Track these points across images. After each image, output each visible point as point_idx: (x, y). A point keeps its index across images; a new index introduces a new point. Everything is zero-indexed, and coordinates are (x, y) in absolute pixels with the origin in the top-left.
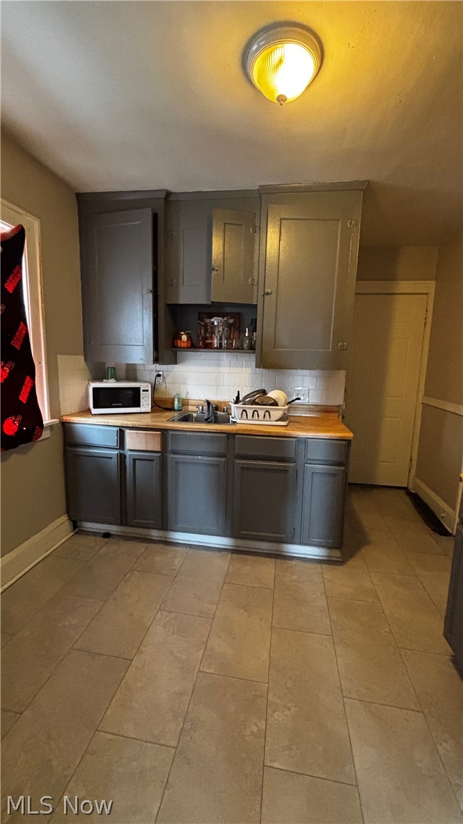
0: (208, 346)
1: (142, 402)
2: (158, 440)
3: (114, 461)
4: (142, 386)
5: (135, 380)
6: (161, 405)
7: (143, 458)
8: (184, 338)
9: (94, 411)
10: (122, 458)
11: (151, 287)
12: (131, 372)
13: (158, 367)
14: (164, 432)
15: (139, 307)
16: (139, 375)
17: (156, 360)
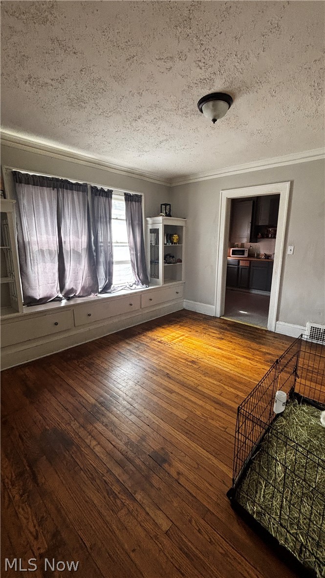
0: (267, 237)
1: (245, 254)
2: (249, 263)
3: (236, 270)
4: (246, 249)
5: (244, 248)
6: (251, 255)
7: (244, 268)
8: (260, 235)
9: (232, 256)
10: (238, 268)
11: (251, 221)
12: (242, 246)
13: (251, 244)
14: (250, 261)
15: (247, 226)
16: (245, 246)
17: (250, 242)
